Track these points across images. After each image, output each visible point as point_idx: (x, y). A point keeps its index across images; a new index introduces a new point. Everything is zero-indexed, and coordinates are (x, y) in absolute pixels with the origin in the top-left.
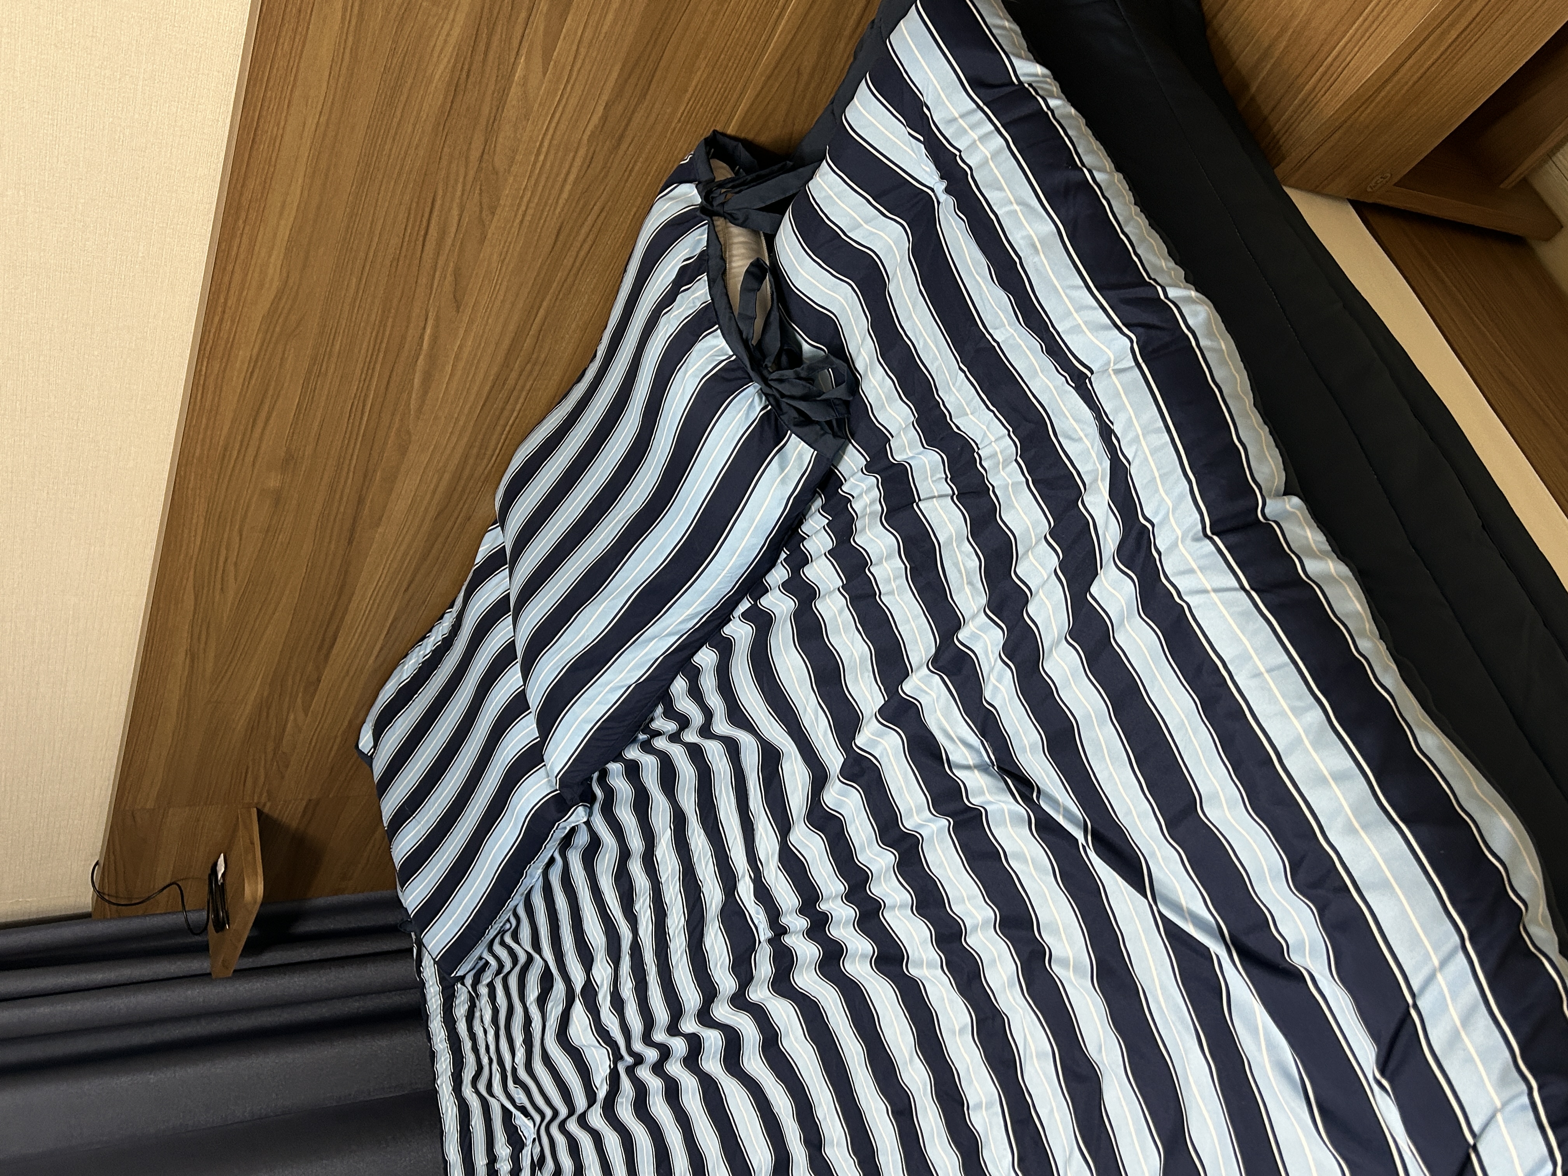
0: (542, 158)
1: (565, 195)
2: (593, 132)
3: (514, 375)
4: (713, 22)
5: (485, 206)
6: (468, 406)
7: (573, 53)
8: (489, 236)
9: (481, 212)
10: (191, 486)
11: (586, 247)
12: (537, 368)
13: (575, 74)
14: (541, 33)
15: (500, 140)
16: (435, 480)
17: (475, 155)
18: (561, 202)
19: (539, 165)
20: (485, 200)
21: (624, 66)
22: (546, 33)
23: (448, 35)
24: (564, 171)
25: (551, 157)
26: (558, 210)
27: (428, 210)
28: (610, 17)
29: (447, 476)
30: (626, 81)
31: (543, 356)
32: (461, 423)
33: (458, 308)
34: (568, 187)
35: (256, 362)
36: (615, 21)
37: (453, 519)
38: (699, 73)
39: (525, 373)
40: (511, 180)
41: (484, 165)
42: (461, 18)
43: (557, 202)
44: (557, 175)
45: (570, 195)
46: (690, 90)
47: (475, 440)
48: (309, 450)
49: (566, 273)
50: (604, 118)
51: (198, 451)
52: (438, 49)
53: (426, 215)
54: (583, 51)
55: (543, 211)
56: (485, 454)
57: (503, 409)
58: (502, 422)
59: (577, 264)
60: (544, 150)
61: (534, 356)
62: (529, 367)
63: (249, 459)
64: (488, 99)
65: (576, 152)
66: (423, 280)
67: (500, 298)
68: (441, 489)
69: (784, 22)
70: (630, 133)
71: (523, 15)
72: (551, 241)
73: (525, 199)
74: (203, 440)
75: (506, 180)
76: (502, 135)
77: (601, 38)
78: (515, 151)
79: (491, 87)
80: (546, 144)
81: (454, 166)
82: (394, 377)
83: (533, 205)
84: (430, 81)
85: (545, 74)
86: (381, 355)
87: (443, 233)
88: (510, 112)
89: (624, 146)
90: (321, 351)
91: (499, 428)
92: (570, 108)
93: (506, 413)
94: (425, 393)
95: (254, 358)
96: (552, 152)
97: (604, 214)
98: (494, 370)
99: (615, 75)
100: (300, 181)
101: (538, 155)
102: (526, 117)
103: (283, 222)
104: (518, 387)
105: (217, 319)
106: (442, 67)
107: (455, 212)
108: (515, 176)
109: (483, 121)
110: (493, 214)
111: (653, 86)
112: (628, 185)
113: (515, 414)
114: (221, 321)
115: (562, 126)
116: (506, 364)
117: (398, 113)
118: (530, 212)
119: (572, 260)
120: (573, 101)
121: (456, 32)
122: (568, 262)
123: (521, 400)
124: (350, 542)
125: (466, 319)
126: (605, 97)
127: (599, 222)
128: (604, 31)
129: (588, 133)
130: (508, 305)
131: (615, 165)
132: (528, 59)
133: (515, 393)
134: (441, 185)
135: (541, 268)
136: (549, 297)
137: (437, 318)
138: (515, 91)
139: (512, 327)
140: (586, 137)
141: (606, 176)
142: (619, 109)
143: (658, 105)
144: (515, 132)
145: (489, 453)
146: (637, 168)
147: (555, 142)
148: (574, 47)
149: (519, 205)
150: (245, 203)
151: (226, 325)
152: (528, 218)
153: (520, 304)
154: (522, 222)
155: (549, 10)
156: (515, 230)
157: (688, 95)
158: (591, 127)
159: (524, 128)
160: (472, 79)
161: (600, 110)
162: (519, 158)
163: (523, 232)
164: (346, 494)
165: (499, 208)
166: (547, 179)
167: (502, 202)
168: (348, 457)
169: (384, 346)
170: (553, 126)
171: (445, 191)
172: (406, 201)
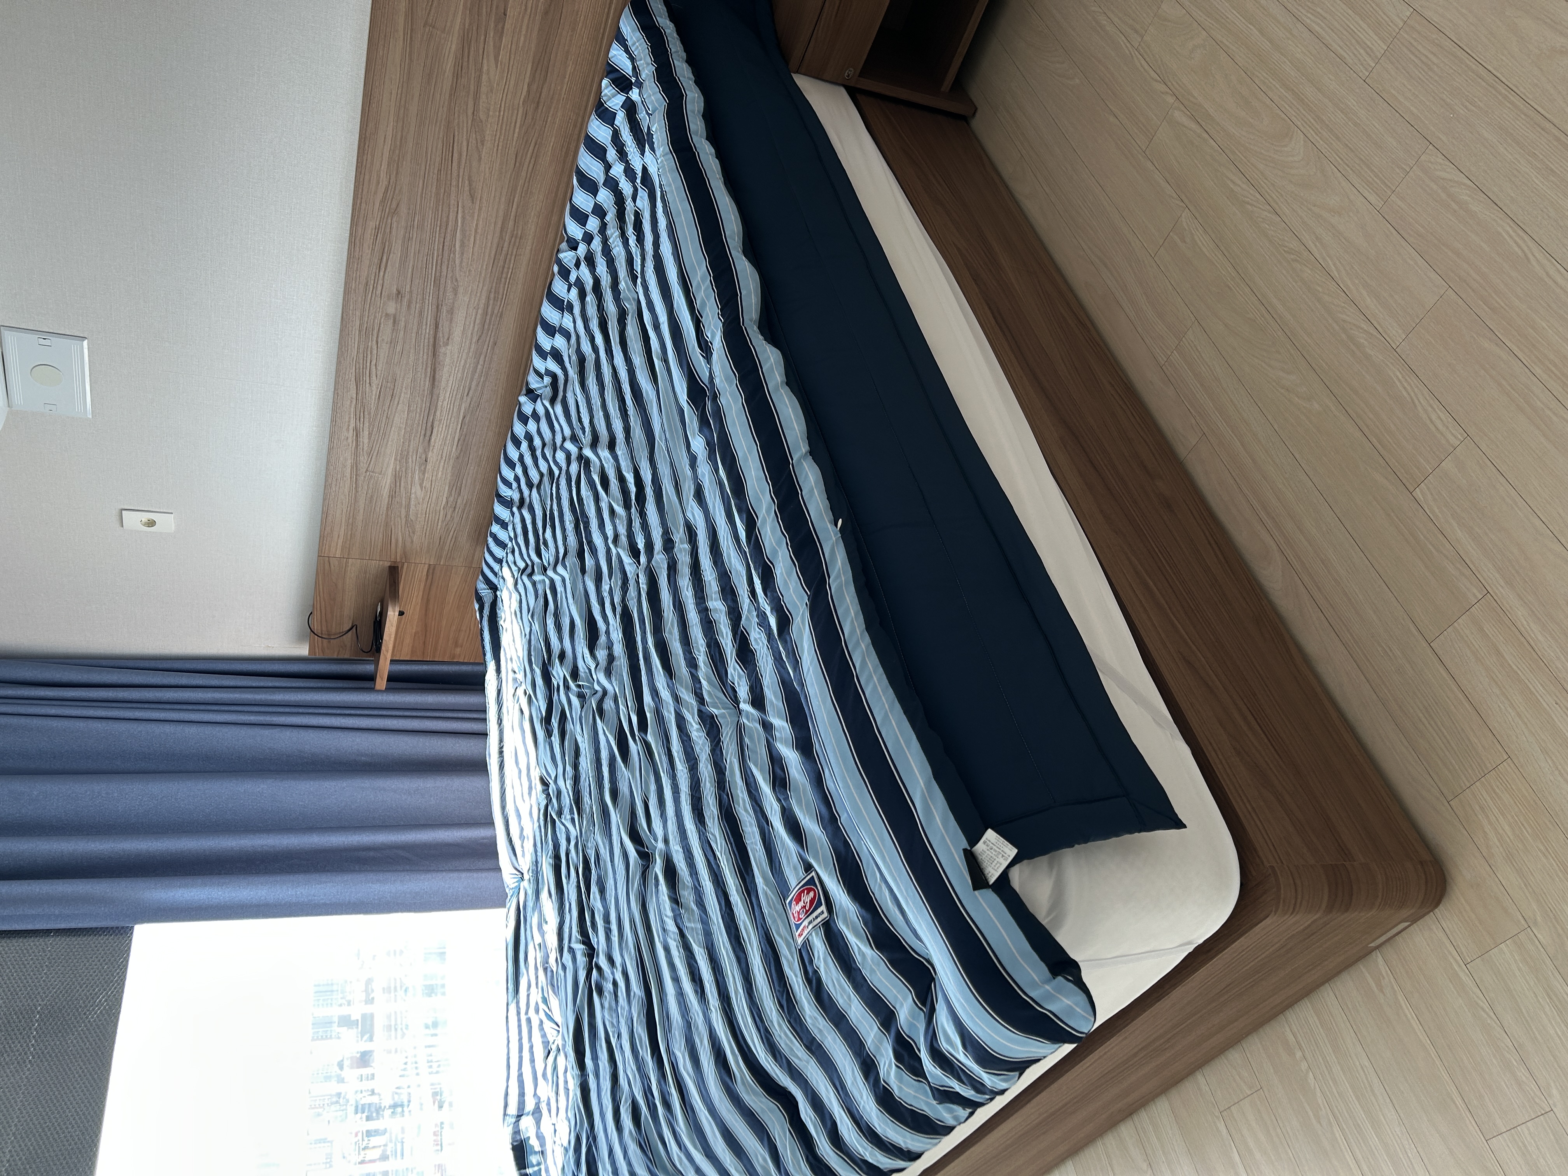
0: (502, 113)
1: (516, 135)
2: (524, 100)
3: (506, 245)
4: (571, 40)
5: (479, 141)
6: (485, 264)
7: (508, 57)
8: (483, 157)
9: (477, 143)
10: (351, 308)
11: (531, 166)
12: (518, 240)
13: (511, 68)
14: (492, 47)
15: (481, 103)
16: (474, 314)
17: (470, 112)
18: (515, 139)
19: (501, 117)
20: (478, 137)
21: (533, 63)
22: (494, 46)
23: (450, 48)
24: (514, 121)
25: (506, 114)
26: (514, 143)
27: (452, 142)
28: (522, 39)
29: (480, 311)
30: (536, 71)
32: (483, 275)
33: (473, 200)
34: (517, 130)
35: (378, 229)
36: (525, 41)
37: (487, 342)
38: (570, 68)
39: (511, 243)
40: (489, 126)
41: (475, 117)
42: (455, 39)
43: (513, 139)
44: (511, 124)
45: (519, 135)
46: (567, 77)
47: (492, 288)
48: (408, 289)
49: (523, 182)
50: (529, 92)
51: (354, 284)
52: (447, 55)
53: (451, 145)
54: (513, 56)
55: (507, 143)
56: (498, 298)
57: (504, 267)
58: (504, 276)
59: (528, 176)
60: (502, 109)
61: (515, 232)
62: (513, 240)
63: (379, 292)
64: (472, 82)
65: (518, 110)
66: (454, 183)
67: (493, 195)
68: (478, 321)
70: (542, 100)
71: (482, 38)
72: (513, 162)
73: (497, 137)
74: (356, 278)
75: (487, 126)
76: (481, 101)
77: (520, 48)
78: (489, 110)
79: (473, 75)
80: (503, 106)
81: (461, 117)
82: (446, 244)
83: (501, 140)
84: (445, 72)
85: (497, 67)
86: (438, 229)
87: (460, 155)
88: (484, 89)
89: (541, 107)
90: (409, 224)
91: (503, 280)
92: (511, 86)
93: (505, 270)
94: (463, 254)
95: (377, 226)
96: (507, 110)
97: (537, 146)
98: (496, 241)
99: (529, 68)
100: (392, 124)
101: (500, 111)
102: (492, 91)
103: (386, 147)
104: (510, 253)
105: (359, 202)
106: (449, 65)
107: (465, 144)
108: (491, 123)
109: (472, 93)
110: (483, 145)
111: (549, 75)
112: (546, 129)
113: (510, 271)
114: (361, 203)
115: (509, 97)
116: (501, 237)
117: (433, 88)
118: (501, 144)
120: (512, 82)
121: (454, 47)
122: (524, 174)
123: (512, 261)
124: (434, 354)
125: (477, 207)
126: (527, 80)
127: (535, 151)
128: (521, 44)
129: (522, 100)
130: (497, 200)
131: (538, 118)
132: (488, 61)
133: (509, 257)
134: (456, 128)
135: (510, 177)
136: (517, 196)
137: (463, 207)
138: (484, 77)
139: (501, 213)
140: (521, 103)
141: (534, 124)
142: (534, 87)
143: (553, 85)
144: (487, 99)
145: (500, 297)
146: (549, 120)
147: (507, 105)
148: (508, 54)
149: (495, 140)
150: (368, 135)
151: (363, 205)
152: (500, 147)
153: (503, 199)
154: (497, 150)
155: (493, 36)
156: (495, 154)
158: (523, 97)
159: (491, 97)
160: (464, 71)
161: (526, 87)
162: (491, 113)
163: (499, 155)
164: (429, 320)
165: (485, 142)
166: (506, 125)
167: (486, 138)
168: (428, 294)
169: (439, 222)
170: (505, 95)
171: (459, 132)
172: (441, 136)
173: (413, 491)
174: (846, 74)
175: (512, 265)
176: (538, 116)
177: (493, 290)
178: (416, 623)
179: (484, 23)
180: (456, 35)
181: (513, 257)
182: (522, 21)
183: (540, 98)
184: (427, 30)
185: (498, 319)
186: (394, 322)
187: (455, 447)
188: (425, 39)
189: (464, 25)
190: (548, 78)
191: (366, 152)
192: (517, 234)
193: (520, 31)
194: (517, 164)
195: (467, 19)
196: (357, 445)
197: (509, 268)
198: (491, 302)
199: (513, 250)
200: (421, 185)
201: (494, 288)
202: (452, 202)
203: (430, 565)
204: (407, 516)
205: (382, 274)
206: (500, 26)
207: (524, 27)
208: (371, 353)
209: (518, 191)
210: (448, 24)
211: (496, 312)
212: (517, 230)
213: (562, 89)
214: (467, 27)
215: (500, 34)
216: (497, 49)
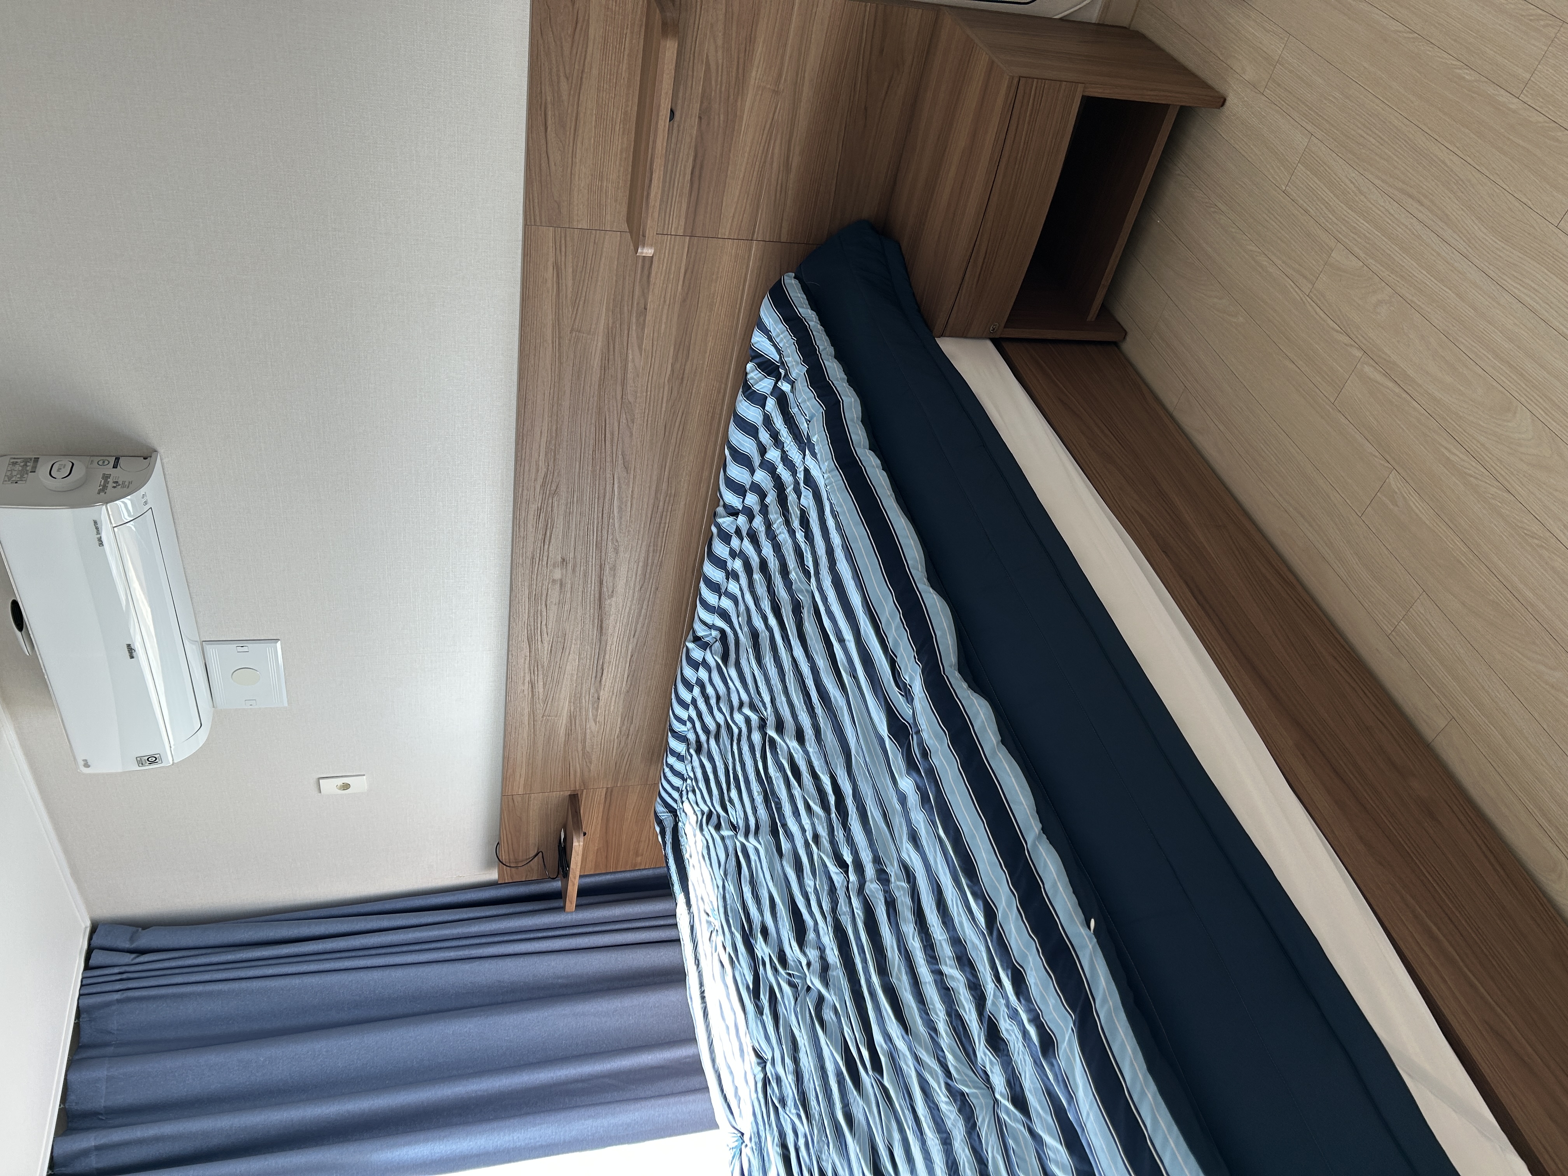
0: (649, 393)
1: (664, 409)
2: (669, 378)
3: (661, 504)
4: (709, 320)
5: (629, 420)
6: (643, 523)
7: (651, 344)
8: (634, 433)
9: (628, 422)
10: (520, 580)
11: (680, 433)
12: (672, 499)
13: (654, 353)
14: (635, 339)
15: (628, 388)
16: (635, 567)
17: (619, 398)
18: (663, 412)
19: (648, 397)
20: (628, 417)
21: (675, 346)
22: (638, 337)
23: (597, 346)
24: (661, 398)
25: (653, 393)
26: (662, 417)
27: (604, 425)
28: (663, 326)
29: (641, 564)
30: (678, 353)
31: (673, 492)
32: (642, 533)
33: (627, 471)
34: (664, 405)
35: (541, 510)
36: (666, 328)
37: (649, 589)
38: (710, 344)
39: (666, 502)
40: (638, 406)
41: (624, 400)
42: (600, 338)
43: (661, 413)
44: (658, 400)
45: (666, 409)
46: (708, 351)
47: (650, 542)
48: (572, 555)
49: (673, 447)
50: (673, 371)
52: (593, 352)
53: (603, 427)
54: (655, 343)
55: (655, 418)
56: (657, 550)
57: (660, 523)
58: (661, 530)
59: (678, 442)
60: (649, 389)
61: (669, 492)
62: (668, 498)
63: (545, 563)
64: (619, 371)
65: (664, 388)
66: (608, 459)
67: (646, 464)
68: (639, 572)
69: (742, 314)
70: (686, 376)
71: (626, 332)
72: (663, 432)
73: (646, 414)
74: (523, 554)
75: (635, 406)
76: (628, 386)
77: (662, 335)
78: (636, 392)
79: (620, 365)
80: (649, 386)
81: (611, 403)
82: (605, 512)
83: (650, 416)
84: (593, 367)
85: (641, 355)
86: (596, 500)
87: (612, 434)
88: (630, 375)
89: (685, 382)
90: (569, 500)
91: (661, 534)
92: (656, 368)
93: (662, 525)
94: (621, 518)
95: (539, 508)
96: (653, 390)
97: (684, 415)
98: (652, 501)
99: (672, 350)
100: (547, 419)
101: (647, 392)
102: (638, 376)
103: (542, 440)
104: (665, 510)
105: (520, 489)
106: (597, 360)
107: (616, 424)
108: (639, 403)
109: (619, 381)
110: (633, 422)
111: (691, 352)
112: (692, 400)
113: (667, 525)
115: (655, 378)
116: (656, 498)
117: (582, 383)
118: (650, 419)
119: (675, 440)
120: (657, 365)
121: (600, 344)
122: (673, 441)
123: (668, 517)
124: (600, 607)
125: (632, 476)
126: (670, 361)
127: (683, 420)
128: (662, 332)
129: (667, 378)
130: (650, 467)
131: (683, 392)
132: (633, 351)
133: (665, 513)
134: (607, 413)
135: (661, 446)
136: (668, 461)
137: (619, 478)
138: (630, 364)
139: (655, 478)
140: (666, 381)
141: (680, 397)
142: (678, 366)
143: (695, 361)
144: (634, 383)
145: (659, 548)
146: (694, 391)
147: (653, 385)
148: (651, 342)
149: (644, 417)
150: (525, 433)
151: (525, 492)
152: (649, 422)
153: (656, 466)
154: (647, 424)
155: (636, 329)
156: (645, 429)
157: (708, 354)
158: (667, 376)
159: (638, 381)
160: (610, 363)
161: (669, 367)
162: (639, 394)
163: (649, 429)
164: (593, 579)
165: (635, 420)
166: (654, 402)
167: (636, 417)
168: (591, 557)
169: (597, 495)
170: (650, 377)
171: (609, 415)
172: (593, 421)
173: (588, 726)
174: (991, 329)
175: (668, 520)
176: (683, 390)
177: (652, 544)
178: (597, 841)
179: (626, 320)
180: (601, 334)
181: (669, 514)
182: (662, 311)
183: (683, 374)
184: (574, 335)
185: (658, 568)
186: (561, 585)
187: (625, 683)
188: (572, 342)
189: (608, 324)
190: (690, 355)
191: (524, 447)
192: (671, 493)
193: (661, 320)
194: (667, 433)
195: (610, 319)
196: (533, 696)
197: (665, 523)
198: (651, 555)
199: (668, 507)
200: (577, 466)
201: (652, 542)
202: (608, 475)
203: (607, 788)
204: (584, 748)
205: (546, 547)
206: (642, 319)
207: (664, 317)
208: (541, 616)
209: (669, 457)
210: (594, 326)
211: (656, 561)
212: (671, 490)
213: (703, 364)
214: (610, 325)
215: (642, 326)
216: (640, 339)
